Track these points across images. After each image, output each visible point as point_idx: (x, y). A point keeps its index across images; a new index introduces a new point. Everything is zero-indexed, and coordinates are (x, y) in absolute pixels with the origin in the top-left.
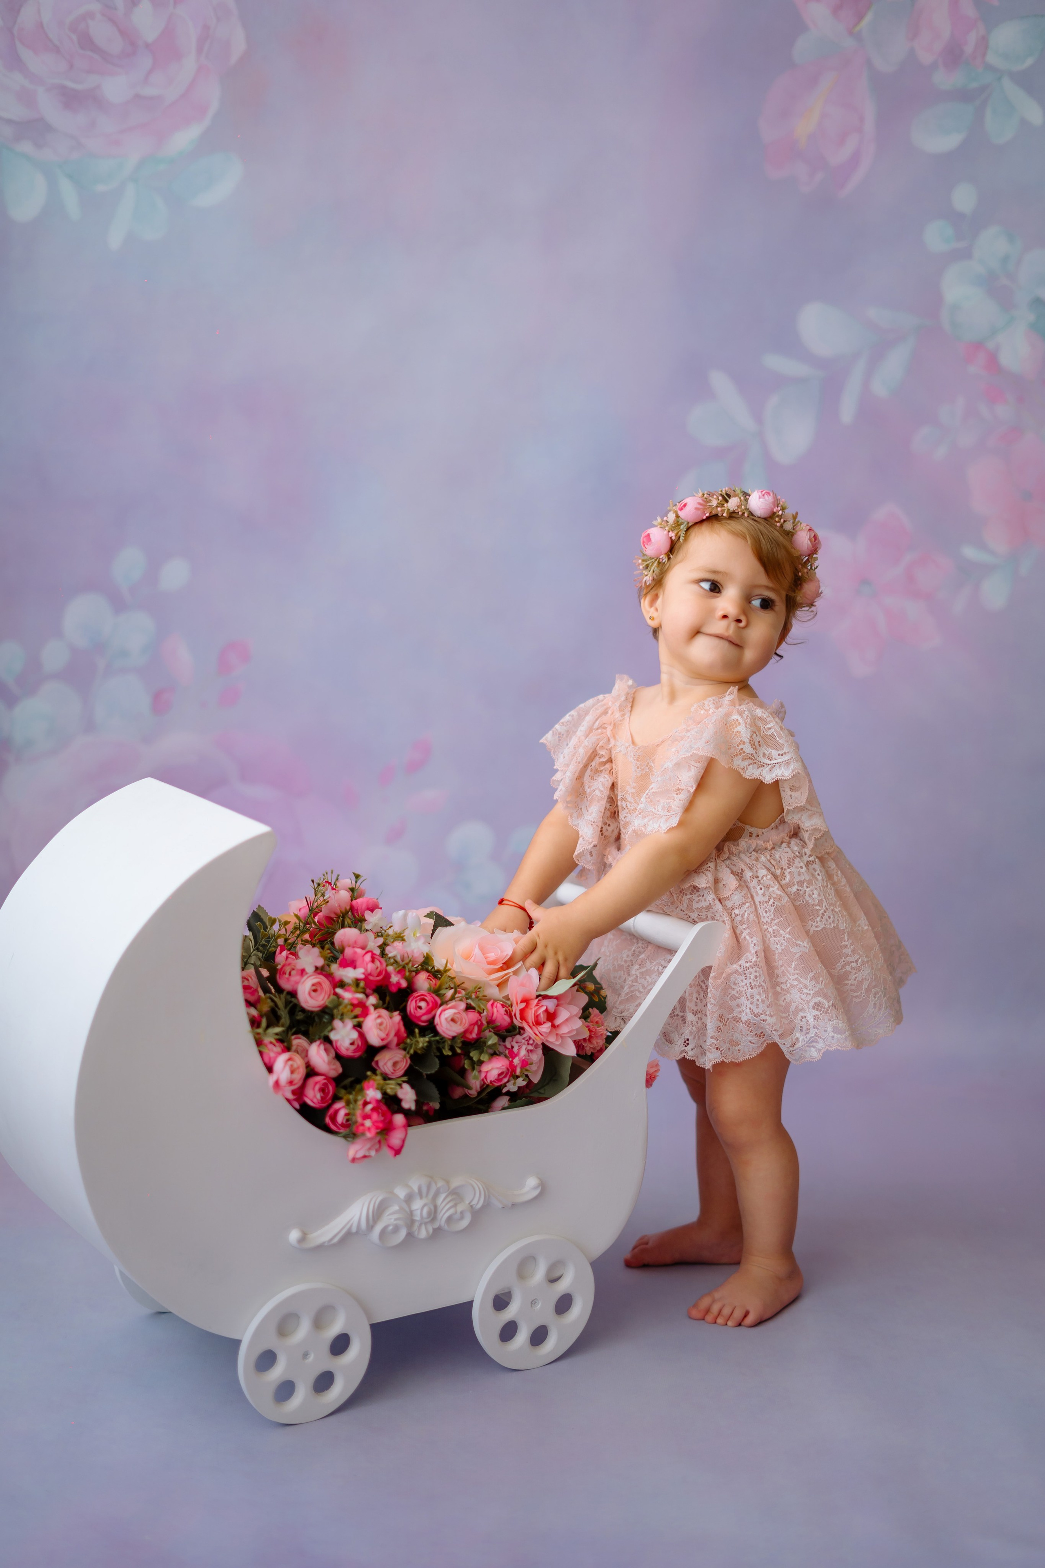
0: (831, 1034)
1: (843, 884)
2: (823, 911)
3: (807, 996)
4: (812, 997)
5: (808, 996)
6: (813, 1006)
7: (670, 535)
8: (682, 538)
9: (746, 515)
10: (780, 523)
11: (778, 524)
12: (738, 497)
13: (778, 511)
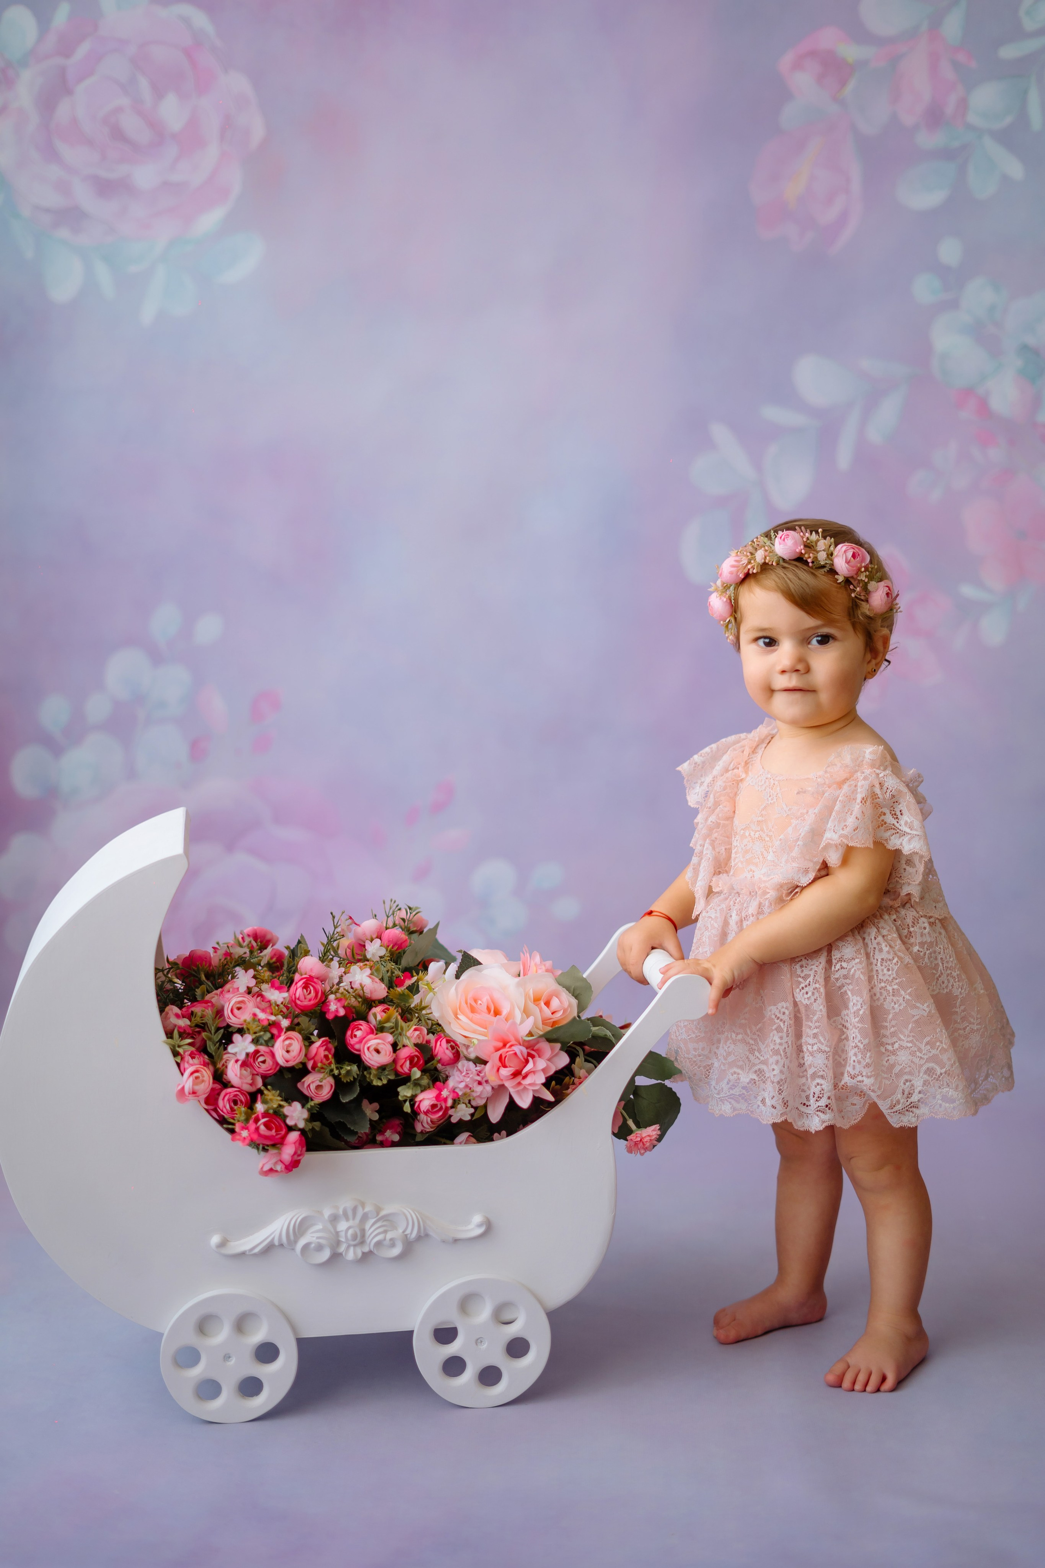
0: (940, 1102)
2: (938, 975)
3: (919, 1060)
4: (926, 1062)
5: (922, 1060)
7: (723, 600)
8: (733, 601)
9: (774, 564)
10: (812, 558)
11: (809, 560)
12: (763, 549)
13: (802, 550)
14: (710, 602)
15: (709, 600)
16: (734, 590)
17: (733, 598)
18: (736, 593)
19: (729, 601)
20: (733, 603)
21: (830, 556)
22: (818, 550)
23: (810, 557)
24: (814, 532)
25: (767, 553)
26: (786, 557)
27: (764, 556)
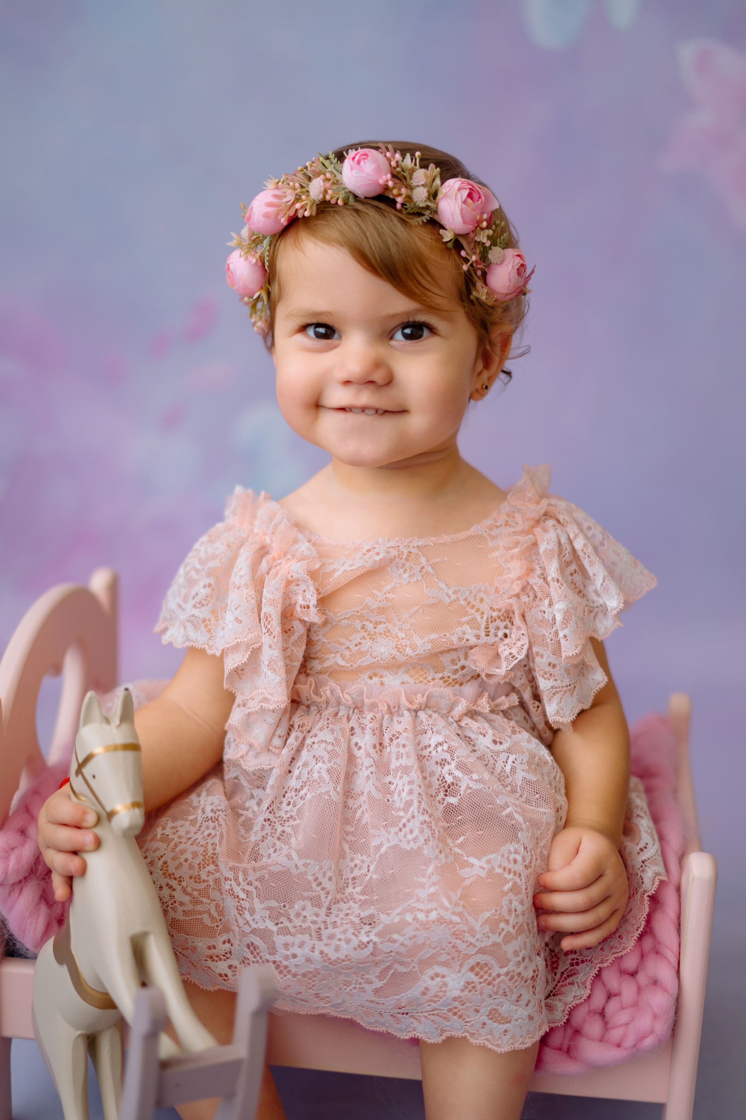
7: (250, 262)
8: (267, 264)
9: (340, 202)
10: (403, 196)
11: (399, 200)
12: (322, 176)
13: (387, 181)
14: (228, 265)
15: (228, 262)
16: (270, 245)
17: (267, 258)
18: (271, 252)
19: (260, 264)
20: (266, 267)
21: (434, 195)
22: (414, 184)
23: (400, 195)
24: (408, 156)
25: (328, 185)
26: (360, 193)
27: (323, 189)
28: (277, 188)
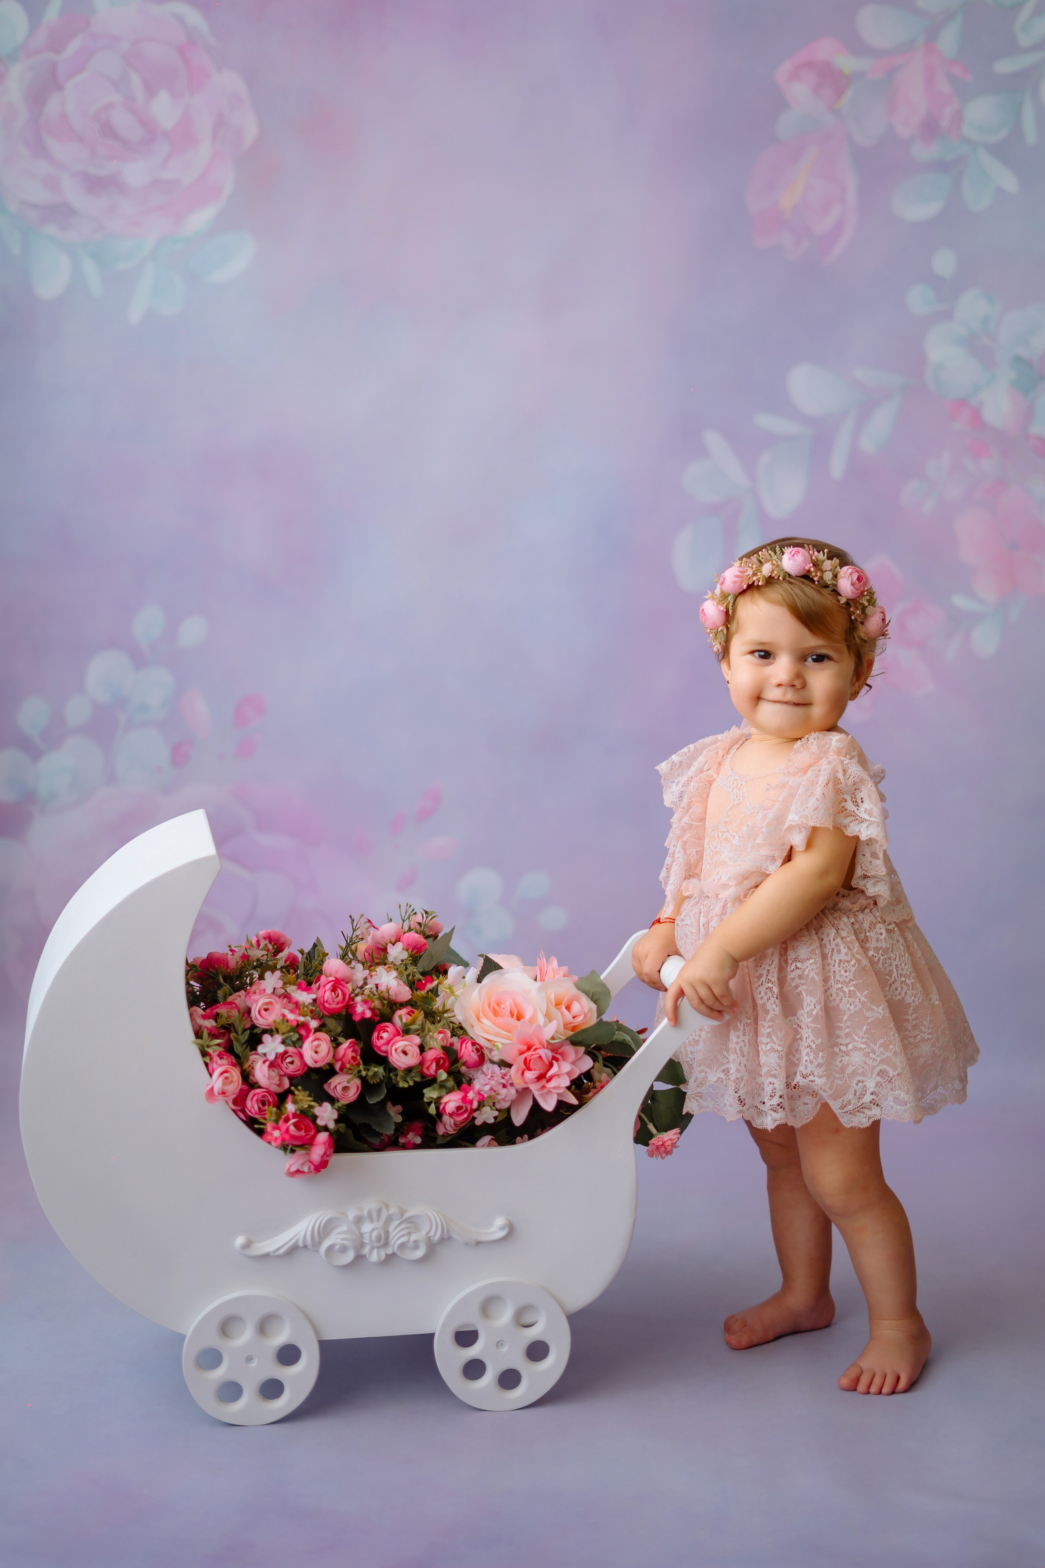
0: (891, 1104)
1: (918, 956)
2: (891, 981)
3: (873, 1061)
4: (879, 1064)
5: (875, 1062)
6: (878, 1072)
8: (730, 611)
9: (781, 578)
10: (818, 577)
11: (816, 579)
12: (770, 562)
13: (810, 567)
16: (733, 599)
17: (731, 607)
18: (734, 602)
20: (728, 613)
21: (835, 576)
22: (824, 569)
23: (816, 576)
24: (821, 552)
25: (774, 567)
26: (793, 573)
27: (771, 570)
28: (740, 567)
